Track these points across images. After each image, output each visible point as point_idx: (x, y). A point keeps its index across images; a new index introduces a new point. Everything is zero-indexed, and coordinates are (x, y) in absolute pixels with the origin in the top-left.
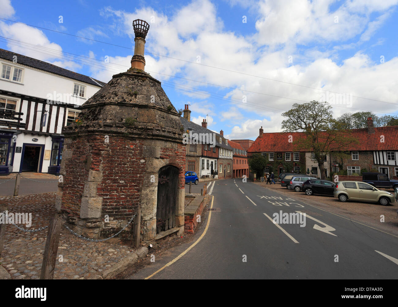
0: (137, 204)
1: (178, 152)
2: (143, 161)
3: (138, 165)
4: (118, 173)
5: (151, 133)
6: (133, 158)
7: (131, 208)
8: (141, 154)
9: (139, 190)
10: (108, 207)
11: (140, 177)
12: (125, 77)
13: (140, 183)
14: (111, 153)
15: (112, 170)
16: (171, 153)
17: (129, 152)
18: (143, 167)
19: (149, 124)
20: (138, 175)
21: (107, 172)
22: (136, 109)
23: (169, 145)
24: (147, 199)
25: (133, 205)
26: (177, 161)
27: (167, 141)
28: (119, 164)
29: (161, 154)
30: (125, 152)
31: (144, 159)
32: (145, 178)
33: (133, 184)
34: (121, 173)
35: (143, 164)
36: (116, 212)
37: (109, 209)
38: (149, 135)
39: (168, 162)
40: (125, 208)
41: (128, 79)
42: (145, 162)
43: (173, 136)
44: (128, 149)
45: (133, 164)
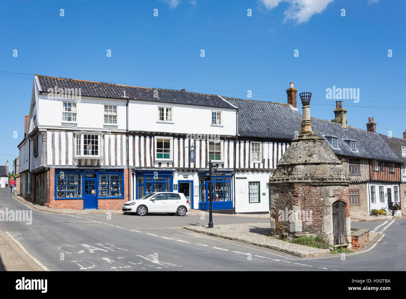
0: (321, 225)
1: (344, 192)
2: (322, 199)
3: (320, 201)
4: (309, 207)
5: (326, 182)
6: (317, 197)
7: (318, 227)
8: (321, 194)
9: (321, 217)
10: (306, 226)
11: (322, 209)
12: (302, 142)
13: (322, 213)
14: (303, 195)
15: (305, 205)
16: (339, 193)
17: (314, 194)
18: (323, 203)
19: (323, 175)
20: (320, 208)
21: (303, 206)
22: (314, 166)
23: (337, 187)
24: (327, 222)
25: (319, 225)
26: (343, 198)
27: (335, 185)
28: (309, 201)
29: (333, 194)
30: (311, 194)
31: (323, 197)
32: (324, 209)
33: (318, 213)
34: (311, 207)
35: (322, 201)
36: (310, 229)
37: (306, 227)
38: (325, 183)
39: (337, 199)
40: (315, 227)
41: (304, 143)
42: (324, 200)
43: (339, 181)
44: (313, 192)
45: (317, 201)
